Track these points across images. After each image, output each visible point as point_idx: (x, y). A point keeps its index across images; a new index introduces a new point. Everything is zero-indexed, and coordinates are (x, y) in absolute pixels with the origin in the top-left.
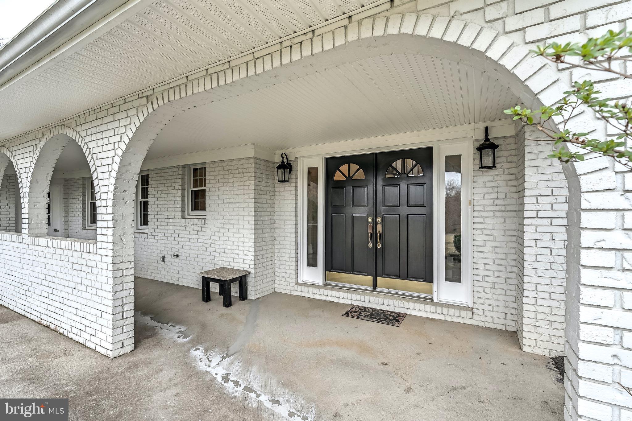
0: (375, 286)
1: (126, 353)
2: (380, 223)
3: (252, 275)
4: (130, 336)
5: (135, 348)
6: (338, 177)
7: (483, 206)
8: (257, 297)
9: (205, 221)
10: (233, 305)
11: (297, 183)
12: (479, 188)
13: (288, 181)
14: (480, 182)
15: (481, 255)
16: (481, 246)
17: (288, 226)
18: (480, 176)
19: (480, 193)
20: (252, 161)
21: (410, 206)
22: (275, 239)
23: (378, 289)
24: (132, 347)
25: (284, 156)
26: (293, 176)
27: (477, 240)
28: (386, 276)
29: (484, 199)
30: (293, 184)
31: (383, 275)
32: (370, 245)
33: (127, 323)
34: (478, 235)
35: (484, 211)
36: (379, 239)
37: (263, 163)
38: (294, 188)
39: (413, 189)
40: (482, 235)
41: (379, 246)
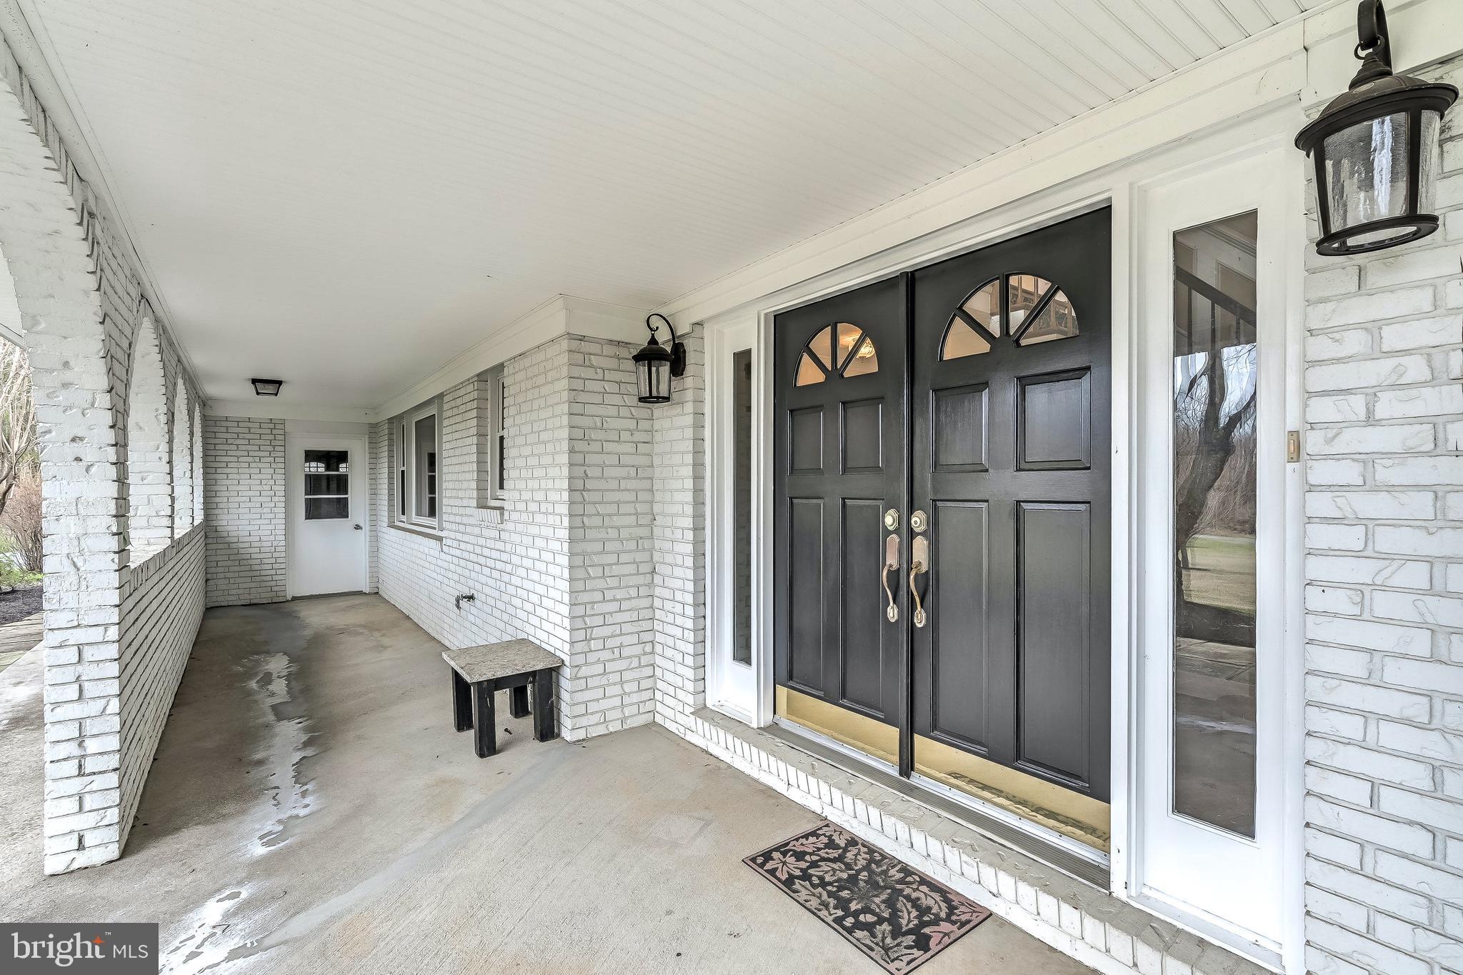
0: (907, 765)
1: (94, 866)
2: (923, 534)
3: (567, 672)
4: (106, 822)
5: (124, 854)
6: (809, 374)
7: (1367, 460)
8: (581, 734)
9: (502, 515)
10: (500, 752)
11: (699, 401)
12: (1339, 360)
13: (667, 399)
14: (1346, 327)
15: (1350, 726)
16: (1353, 681)
17: (678, 534)
18: (1347, 296)
19: (1348, 391)
20: (565, 344)
21: (1027, 466)
22: (654, 571)
23: (916, 780)
24: (113, 851)
25: (655, 322)
26: (688, 380)
27: (1325, 644)
28: (943, 736)
29: (1370, 420)
30: (689, 407)
31: (935, 729)
32: (892, 613)
33: (94, 786)
34: (1335, 615)
35: (1368, 486)
36: (915, 593)
37: (608, 350)
38: (689, 420)
39: (1039, 397)
40: (1354, 618)
41: (920, 620)
